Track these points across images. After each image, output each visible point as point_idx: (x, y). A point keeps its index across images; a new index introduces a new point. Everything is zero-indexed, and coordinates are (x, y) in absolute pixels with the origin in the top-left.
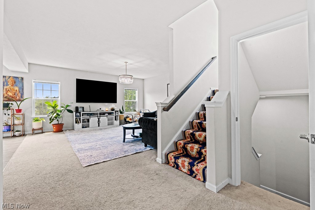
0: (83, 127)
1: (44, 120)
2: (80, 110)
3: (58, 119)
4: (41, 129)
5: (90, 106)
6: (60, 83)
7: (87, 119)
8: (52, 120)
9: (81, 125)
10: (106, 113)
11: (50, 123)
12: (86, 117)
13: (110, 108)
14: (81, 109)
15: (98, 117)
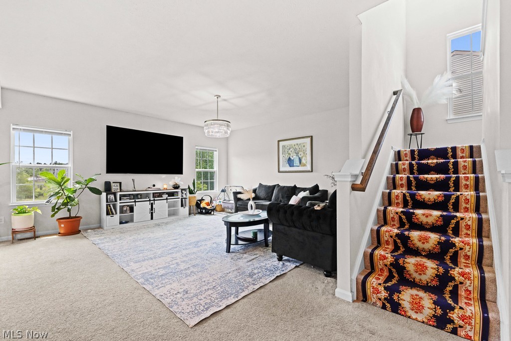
0: (121, 223)
1: (39, 211)
2: (115, 187)
3: (70, 207)
4: (32, 229)
5: (133, 180)
6: (71, 133)
7: (128, 206)
8: (56, 210)
9: (117, 217)
10: (164, 193)
11: (53, 216)
12: (128, 202)
13: (172, 183)
14: (117, 186)
15: (151, 202)
